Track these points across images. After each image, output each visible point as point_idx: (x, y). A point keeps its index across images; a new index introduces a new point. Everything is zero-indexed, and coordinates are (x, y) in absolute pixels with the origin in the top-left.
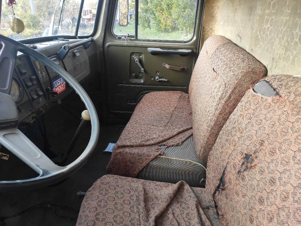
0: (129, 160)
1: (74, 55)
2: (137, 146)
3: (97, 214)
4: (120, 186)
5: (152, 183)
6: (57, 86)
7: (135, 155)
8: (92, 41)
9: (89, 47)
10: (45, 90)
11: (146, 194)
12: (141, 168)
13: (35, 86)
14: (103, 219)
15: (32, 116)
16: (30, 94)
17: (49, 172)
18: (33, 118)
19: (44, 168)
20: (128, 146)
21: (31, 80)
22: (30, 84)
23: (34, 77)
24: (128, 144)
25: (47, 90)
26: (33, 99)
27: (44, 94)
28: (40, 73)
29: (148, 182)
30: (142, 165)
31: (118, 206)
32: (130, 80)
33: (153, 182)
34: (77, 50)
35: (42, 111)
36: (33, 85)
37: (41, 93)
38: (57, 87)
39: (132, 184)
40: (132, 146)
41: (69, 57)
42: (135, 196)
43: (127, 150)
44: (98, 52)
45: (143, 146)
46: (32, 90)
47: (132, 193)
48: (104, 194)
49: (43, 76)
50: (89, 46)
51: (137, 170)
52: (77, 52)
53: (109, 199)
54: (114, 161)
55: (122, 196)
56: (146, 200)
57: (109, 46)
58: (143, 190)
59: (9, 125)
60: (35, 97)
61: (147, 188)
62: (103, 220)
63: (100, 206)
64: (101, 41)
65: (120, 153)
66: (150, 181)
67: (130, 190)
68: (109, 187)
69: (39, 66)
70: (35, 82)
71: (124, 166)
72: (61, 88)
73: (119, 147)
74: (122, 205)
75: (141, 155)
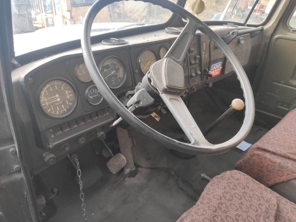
0: (266, 166)
1: (239, 42)
2: (281, 156)
3: (220, 203)
4: (250, 188)
5: (289, 203)
6: (213, 69)
7: (275, 164)
8: (262, 30)
9: (256, 37)
10: (203, 70)
11: (278, 211)
12: (278, 181)
13: (196, 65)
14: (225, 210)
15: (185, 91)
16: (191, 71)
17: (200, 144)
18: (185, 93)
19: (196, 138)
20: (269, 152)
21: (195, 58)
22: (193, 62)
23: (198, 57)
24: (270, 149)
25: (205, 71)
26: (192, 76)
27: (201, 75)
28: (204, 53)
29: (284, 200)
30: (281, 178)
31: (243, 206)
32: (290, 81)
33: (291, 202)
34: (242, 38)
35: (194, 89)
36: (195, 64)
37: (199, 73)
38: (212, 71)
39: (265, 193)
40: (274, 154)
41: (233, 43)
42: (264, 206)
43: (268, 155)
44: (263, 43)
45: (289, 158)
46: (193, 68)
47: (261, 202)
48: (231, 187)
49: (205, 57)
50: (256, 35)
51: (272, 181)
52: (242, 39)
53: (236, 195)
54: (248, 161)
55: (250, 199)
56: (277, 218)
57: (278, 39)
58: (276, 205)
59: (175, 91)
60: (194, 75)
61: (282, 206)
62: (225, 212)
63: (225, 197)
64: (271, 31)
65: (258, 155)
66: (287, 200)
67: (261, 198)
68: (239, 184)
69: (205, 47)
70: (197, 61)
71: (258, 170)
72: (216, 72)
73: (259, 149)
74: (248, 208)
75: (283, 167)
